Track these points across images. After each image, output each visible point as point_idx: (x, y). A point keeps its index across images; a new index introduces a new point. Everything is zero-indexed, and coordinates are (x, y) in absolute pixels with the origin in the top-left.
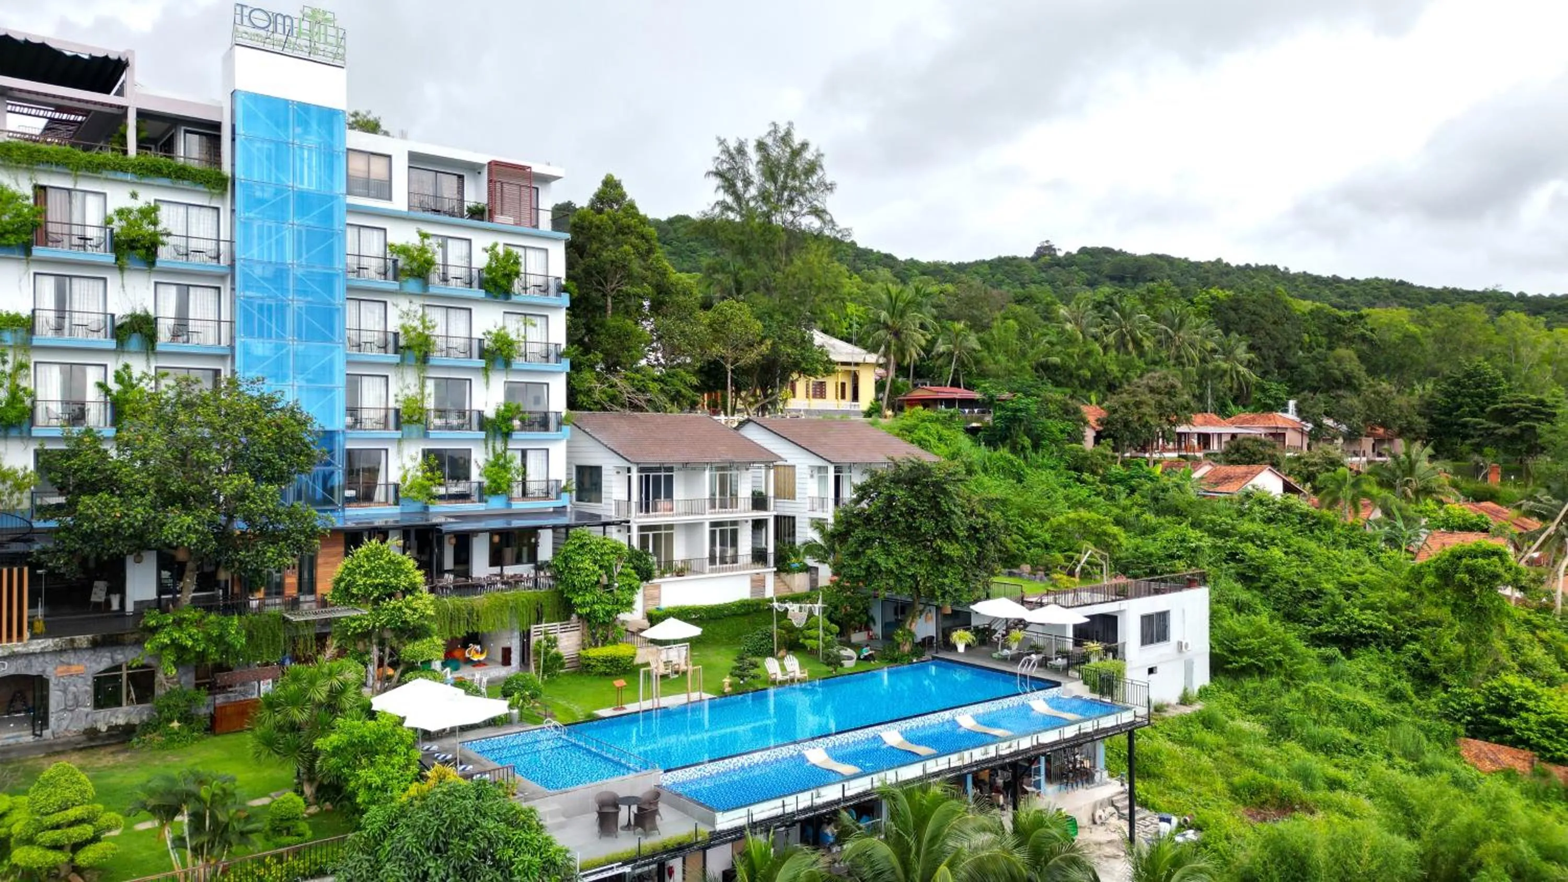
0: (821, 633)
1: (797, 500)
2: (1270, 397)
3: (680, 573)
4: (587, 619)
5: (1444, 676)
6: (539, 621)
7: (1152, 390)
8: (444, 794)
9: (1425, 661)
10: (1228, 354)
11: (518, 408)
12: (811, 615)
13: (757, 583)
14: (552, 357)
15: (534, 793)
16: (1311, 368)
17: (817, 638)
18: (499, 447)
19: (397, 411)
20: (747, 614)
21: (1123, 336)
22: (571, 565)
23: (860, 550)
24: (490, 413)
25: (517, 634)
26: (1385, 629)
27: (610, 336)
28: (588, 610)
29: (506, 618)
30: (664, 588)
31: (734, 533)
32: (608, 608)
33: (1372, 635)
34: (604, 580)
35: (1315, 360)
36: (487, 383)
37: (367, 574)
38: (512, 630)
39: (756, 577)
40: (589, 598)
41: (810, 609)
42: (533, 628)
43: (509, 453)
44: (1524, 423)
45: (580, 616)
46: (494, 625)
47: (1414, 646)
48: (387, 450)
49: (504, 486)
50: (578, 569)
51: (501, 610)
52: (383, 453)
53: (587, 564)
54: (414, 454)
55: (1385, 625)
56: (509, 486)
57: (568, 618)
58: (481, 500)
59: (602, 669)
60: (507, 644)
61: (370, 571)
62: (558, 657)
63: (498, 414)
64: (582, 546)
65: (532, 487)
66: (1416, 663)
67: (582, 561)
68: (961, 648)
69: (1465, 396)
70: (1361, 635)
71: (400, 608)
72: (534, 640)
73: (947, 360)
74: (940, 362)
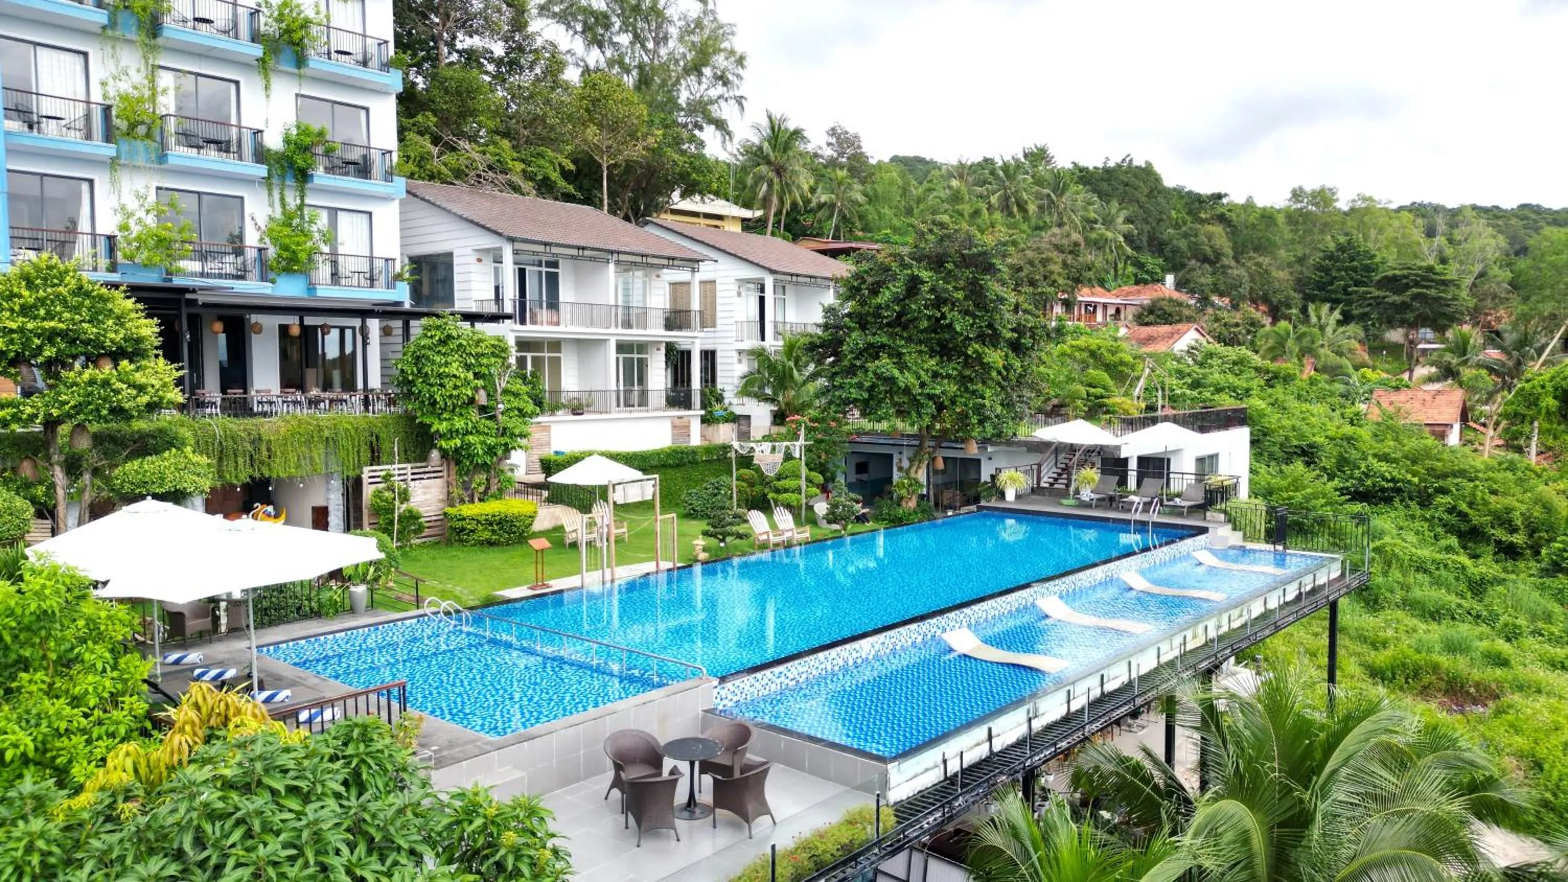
0: (803, 483)
1: (719, 328)
2: (1147, 272)
3: (577, 410)
4: (453, 458)
5: (1493, 531)
6: (375, 459)
7: (1058, 248)
8: (228, 785)
9: (1463, 516)
10: (1108, 222)
11: (321, 134)
12: (788, 457)
13: (681, 429)
14: (374, 63)
15: (451, 745)
16: (1183, 244)
17: (798, 490)
18: (292, 201)
19: (107, 109)
20: (679, 465)
21: (1007, 198)
22: (427, 369)
23: (858, 363)
24: (274, 141)
25: (336, 483)
26: (1409, 482)
27: (447, 91)
28: (458, 442)
29: (319, 452)
30: (554, 429)
31: (642, 364)
32: (491, 441)
33: (1393, 490)
34: (482, 398)
35: (1186, 236)
36: (267, 88)
37: (26, 311)
38: (329, 476)
39: (678, 422)
40: (459, 424)
41: (787, 448)
42: (366, 472)
43: (306, 211)
44: (1415, 290)
45: (444, 454)
46: (298, 466)
47: (1441, 499)
48: (91, 182)
49: (303, 256)
50: (440, 376)
51: (309, 442)
52: (85, 187)
53: (455, 368)
54: (142, 191)
55: (1409, 477)
56: (310, 260)
57: (423, 457)
58: (263, 278)
59: (486, 535)
60: (320, 503)
61: (34, 306)
62: (412, 517)
63: (287, 141)
64: (443, 342)
65: (347, 266)
66: (1453, 519)
67: (447, 364)
68: (1010, 495)
69: (1339, 270)
70: (1383, 490)
71: (106, 383)
72: (368, 491)
73: (827, 213)
74: (820, 214)
